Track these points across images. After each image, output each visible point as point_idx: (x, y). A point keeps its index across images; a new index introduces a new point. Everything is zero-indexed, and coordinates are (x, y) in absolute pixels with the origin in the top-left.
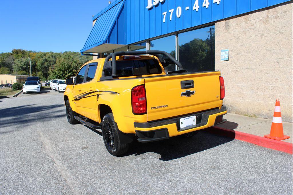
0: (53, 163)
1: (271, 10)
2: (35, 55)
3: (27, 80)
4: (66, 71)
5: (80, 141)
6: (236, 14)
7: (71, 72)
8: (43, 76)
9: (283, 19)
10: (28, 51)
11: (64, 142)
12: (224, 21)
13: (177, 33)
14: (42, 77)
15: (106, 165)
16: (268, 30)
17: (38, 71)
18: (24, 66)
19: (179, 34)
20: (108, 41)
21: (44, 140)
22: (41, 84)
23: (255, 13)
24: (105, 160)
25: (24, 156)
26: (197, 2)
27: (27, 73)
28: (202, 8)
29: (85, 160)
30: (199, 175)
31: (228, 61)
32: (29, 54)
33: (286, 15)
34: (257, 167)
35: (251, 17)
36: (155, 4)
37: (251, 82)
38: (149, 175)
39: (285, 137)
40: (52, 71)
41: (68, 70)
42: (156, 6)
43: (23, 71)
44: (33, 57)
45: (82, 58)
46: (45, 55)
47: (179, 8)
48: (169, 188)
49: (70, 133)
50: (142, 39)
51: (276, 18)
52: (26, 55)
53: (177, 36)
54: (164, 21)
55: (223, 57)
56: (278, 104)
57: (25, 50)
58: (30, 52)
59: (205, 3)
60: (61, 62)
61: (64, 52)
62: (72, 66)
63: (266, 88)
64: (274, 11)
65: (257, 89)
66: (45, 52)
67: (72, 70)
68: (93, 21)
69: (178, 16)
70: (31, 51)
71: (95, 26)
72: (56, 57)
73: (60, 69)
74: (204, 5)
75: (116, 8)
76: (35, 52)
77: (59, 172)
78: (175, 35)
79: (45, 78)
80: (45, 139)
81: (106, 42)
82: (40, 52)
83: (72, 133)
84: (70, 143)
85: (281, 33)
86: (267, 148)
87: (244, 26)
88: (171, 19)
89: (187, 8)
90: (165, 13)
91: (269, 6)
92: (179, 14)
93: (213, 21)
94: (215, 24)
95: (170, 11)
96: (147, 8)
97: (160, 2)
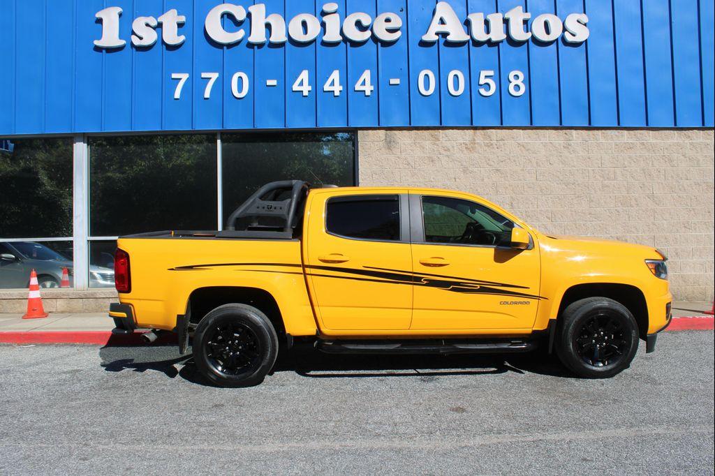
6: (410, 124)
12: (382, 132)
13: (221, 134)
16: (476, 162)
26: (305, 77)
28: (318, 92)
35: (444, 135)
42: (141, 48)
47: (243, 76)
54: (177, 96)
59: (332, 85)
69: (237, 94)
74: (326, 88)
87: (429, 148)
88: (207, 95)
89: (270, 82)
90: (184, 77)
91: (475, 125)
92: (240, 89)
93: (352, 125)
94: (360, 132)
95: (204, 75)
96: (97, 43)
97: (163, 42)
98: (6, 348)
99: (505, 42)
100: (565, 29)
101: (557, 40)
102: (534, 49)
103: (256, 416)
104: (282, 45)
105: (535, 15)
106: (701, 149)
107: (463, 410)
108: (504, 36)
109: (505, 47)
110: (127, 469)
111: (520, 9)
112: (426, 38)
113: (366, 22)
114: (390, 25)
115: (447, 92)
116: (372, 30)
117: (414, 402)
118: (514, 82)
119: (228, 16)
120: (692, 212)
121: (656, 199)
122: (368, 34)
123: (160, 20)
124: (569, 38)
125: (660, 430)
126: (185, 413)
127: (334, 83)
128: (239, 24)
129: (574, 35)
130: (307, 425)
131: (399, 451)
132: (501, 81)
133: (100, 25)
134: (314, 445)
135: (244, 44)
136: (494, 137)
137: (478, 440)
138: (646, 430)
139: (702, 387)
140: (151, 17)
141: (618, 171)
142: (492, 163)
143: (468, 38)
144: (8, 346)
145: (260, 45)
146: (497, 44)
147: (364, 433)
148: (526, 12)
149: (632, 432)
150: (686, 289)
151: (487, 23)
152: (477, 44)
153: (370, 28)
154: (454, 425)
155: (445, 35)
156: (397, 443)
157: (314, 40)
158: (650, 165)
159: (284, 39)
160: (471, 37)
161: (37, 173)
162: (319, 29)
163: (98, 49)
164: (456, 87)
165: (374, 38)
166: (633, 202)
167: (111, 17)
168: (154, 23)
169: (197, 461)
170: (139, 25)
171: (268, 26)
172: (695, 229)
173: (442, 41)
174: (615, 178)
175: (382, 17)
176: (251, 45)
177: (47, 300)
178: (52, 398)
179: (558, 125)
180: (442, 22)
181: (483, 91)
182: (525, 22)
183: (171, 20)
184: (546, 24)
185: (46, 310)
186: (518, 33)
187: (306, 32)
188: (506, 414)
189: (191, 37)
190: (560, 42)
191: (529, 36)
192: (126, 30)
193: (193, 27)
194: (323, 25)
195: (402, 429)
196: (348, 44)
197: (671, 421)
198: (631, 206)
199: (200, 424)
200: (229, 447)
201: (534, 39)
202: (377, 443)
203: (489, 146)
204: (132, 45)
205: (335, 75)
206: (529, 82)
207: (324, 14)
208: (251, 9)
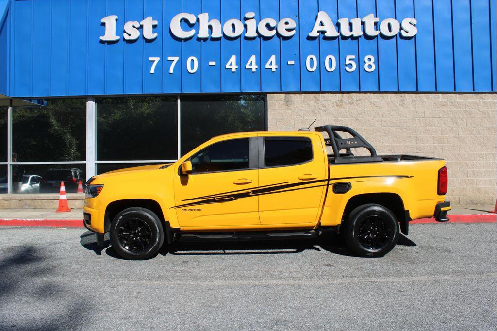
1: (345, 95)
9: (358, 106)
12: (283, 95)
23: (327, 94)
26: (234, 60)
33: (361, 103)
35: (323, 97)
36: (129, 38)
42: (129, 42)
47: (194, 59)
54: (152, 72)
64: (348, 97)
69: (190, 70)
74: (248, 67)
85: (357, 120)
87: (313, 105)
88: (171, 71)
89: (211, 63)
90: (157, 60)
91: (342, 90)
92: (192, 68)
93: (264, 90)
94: (268, 95)
95: (169, 58)
96: (102, 38)
97: (144, 38)
98: (50, 229)
99: (363, 37)
100: (401, 28)
101: (396, 35)
102: (381, 41)
103: (208, 267)
104: (219, 39)
105: (382, 20)
106: (491, 106)
107: (331, 265)
108: (362, 33)
109: (362, 40)
110: (139, 293)
111: (372, 15)
112: (311, 35)
113: (273, 24)
114: (288, 27)
115: (324, 69)
116: (276, 30)
117: (302, 261)
118: (368, 63)
119: (185, 21)
120: (484, 147)
121: (460, 138)
122: (274, 32)
123: (142, 23)
124: (404, 34)
125: (447, 277)
126: (166, 266)
127: (252, 64)
128: (191, 26)
129: (407, 32)
130: (239, 272)
131: (293, 286)
132: (359, 62)
133: (104, 27)
134: (244, 282)
135: (195, 38)
136: (355, 98)
137: (339, 281)
138: (438, 277)
139: (478, 255)
140: (136, 22)
141: (435, 120)
142: (354, 115)
143: (338, 34)
144: (51, 228)
145: (205, 40)
146: (357, 38)
147: (272, 276)
148: (376, 17)
149: (430, 278)
150: (479, 197)
151: (350, 24)
152: (344, 38)
153: (275, 28)
154: (325, 273)
155: (323, 32)
156: (291, 282)
157: (239, 36)
158: (457, 117)
159: (220, 35)
160: (341, 34)
161: (49, 118)
162: (243, 28)
163: (102, 42)
164: (331, 66)
165: (278, 35)
166: (445, 141)
167: (110, 22)
168: (138, 25)
169: (178, 289)
170: (128, 26)
171: (210, 27)
172: (486, 158)
173: (322, 36)
174: (434, 125)
175: (283, 21)
176: (199, 39)
177: (70, 201)
178: (86, 257)
179: (396, 90)
180: (322, 24)
181: (348, 69)
182: (376, 24)
183: (148, 23)
184: (389, 25)
185: (70, 207)
186: (371, 31)
187: (234, 31)
188: (357, 267)
189: (161, 35)
190: (398, 37)
191: (378, 33)
192: (120, 30)
193: (162, 27)
194: (245, 26)
195: (295, 275)
196: (261, 38)
197: (454, 272)
198: (444, 143)
199: (176, 271)
200: (194, 283)
201: (381, 35)
202: (280, 282)
203: (351, 104)
204: (124, 39)
205: (253, 59)
206: (377, 62)
207: (246, 19)
208: (200, 16)
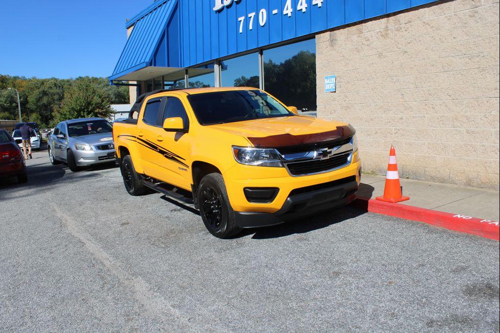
0: (82, 244)
1: (392, 18)
2: (24, 84)
3: (16, 129)
4: (84, 112)
5: (117, 216)
6: (345, 23)
7: (92, 113)
8: (41, 120)
9: (407, 32)
10: (12, 76)
11: (93, 218)
12: (328, 33)
13: (261, 50)
14: (39, 122)
15: (157, 243)
16: (388, 47)
17: (32, 111)
18: (5, 104)
19: (264, 52)
20: (153, 62)
21: (63, 217)
22: (41, 135)
23: (370, 22)
24: (155, 237)
25: (37, 238)
26: (289, 3)
27: (12, 116)
28: (296, 12)
29: (127, 238)
30: (281, 248)
31: (335, 92)
32: (14, 82)
33: (411, 26)
34: (358, 237)
35: (366, 27)
36: (226, 3)
37: (367, 123)
38: (215, 251)
39: (403, 198)
40: (59, 112)
41: (86, 110)
42: (229, 7)
43: (4, 112)
44: (22, 87)
45: (109, 87)
46: (43, 83)
47: (263, 11)
48: (240, 264)
49: (101, 206)
50: (207, 59)
51: (398, 30)
52: (9, 84)
53: (261, 54)
54: (241, 31)
55: (327, 87)
56: (392, 153)
57: (6, 74)
58: (15, 78)
59: (301, 4)
60: (74, 96)
61: (77, 77)
62: (94, 102)
63: (388, 132)
64: (395, 20)
65: (376, 133)
66: (43, 79)
67: (94, 109)
68: (128, 28)
69: (262, 24)
70: (18, 77)
71: (131, 36)
72: (63, 87)
73: (73, 108)
74: (299, 8)
75: (165, 8)
76: (24, 79)
77: (92, 254)
78: (258, 53)
79: (44, 125)
80: (64, 215)
81: (151, 65)
82: (34, 78)
83: (105, 205)
84: (103, 219)
85: (406, 52)
86: (378, 214)
87: (356, 41)
88: (251, 27)
89: (274, 12)
90: (243, 19)
91: (388, 12)
92: (263, 20)
93: (312, 32)
94: (316, 37)
95: (249, 15)
96: (214, 9)
142: (401, 46)
163: (216, 12)
